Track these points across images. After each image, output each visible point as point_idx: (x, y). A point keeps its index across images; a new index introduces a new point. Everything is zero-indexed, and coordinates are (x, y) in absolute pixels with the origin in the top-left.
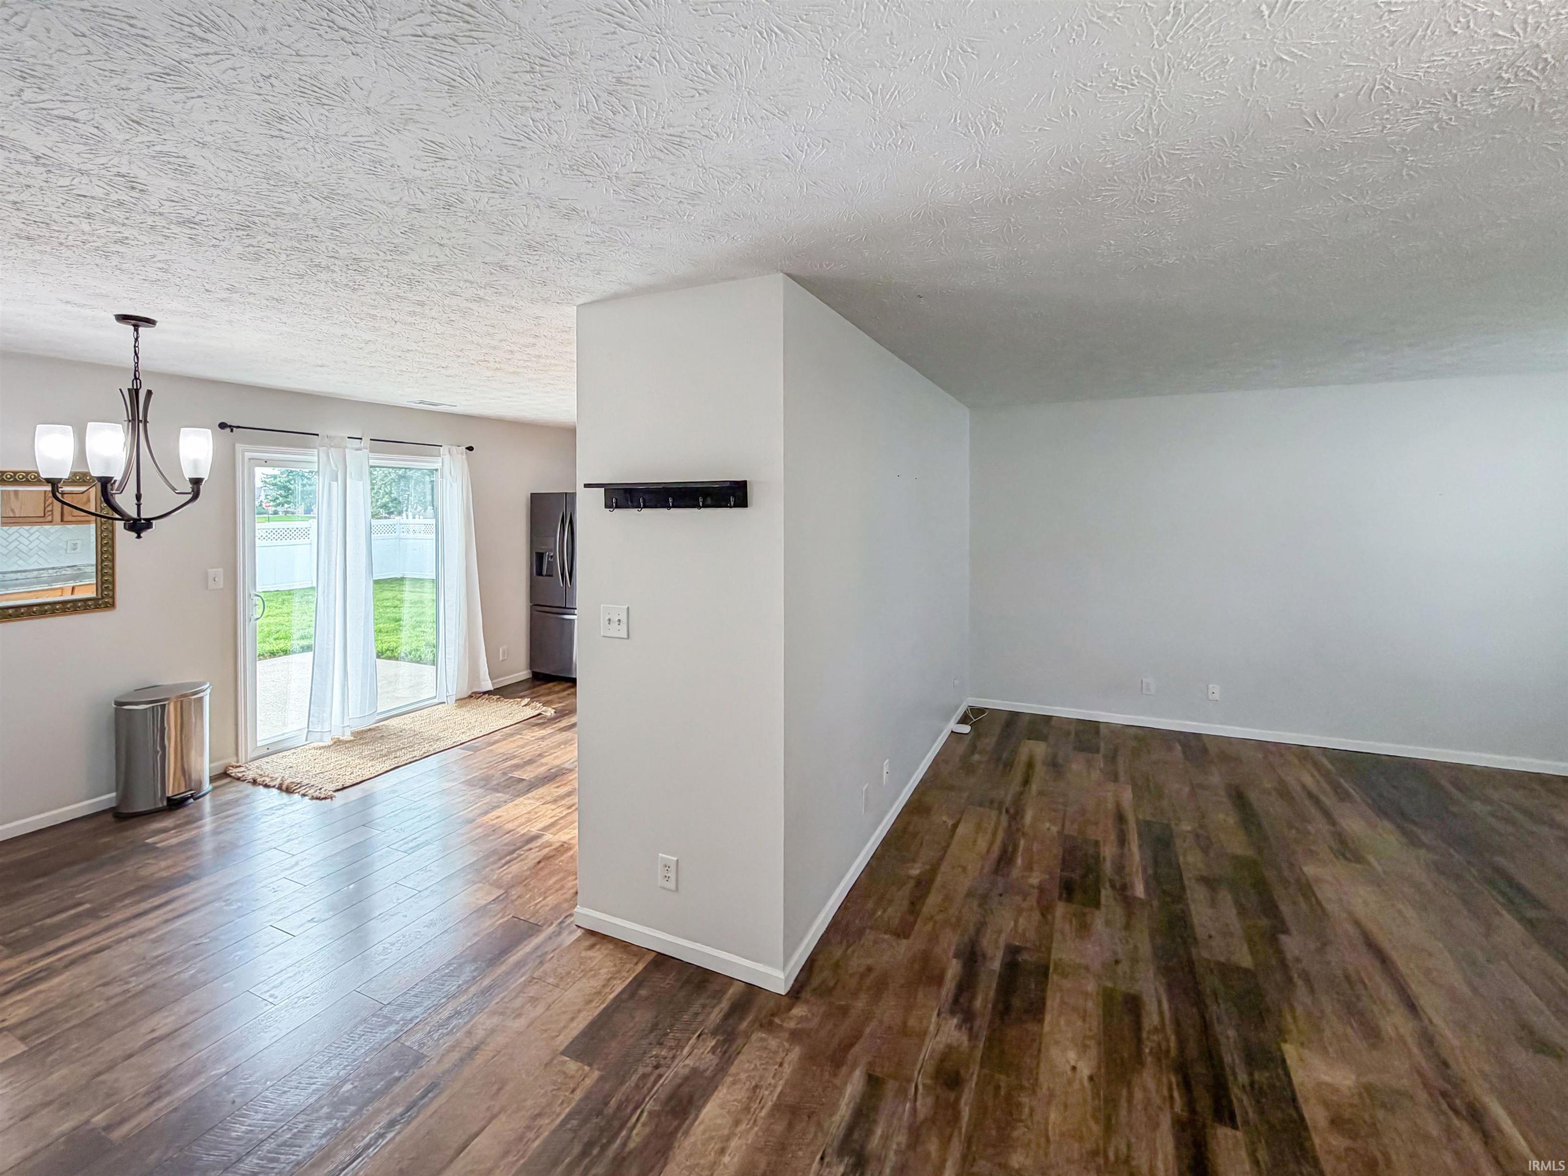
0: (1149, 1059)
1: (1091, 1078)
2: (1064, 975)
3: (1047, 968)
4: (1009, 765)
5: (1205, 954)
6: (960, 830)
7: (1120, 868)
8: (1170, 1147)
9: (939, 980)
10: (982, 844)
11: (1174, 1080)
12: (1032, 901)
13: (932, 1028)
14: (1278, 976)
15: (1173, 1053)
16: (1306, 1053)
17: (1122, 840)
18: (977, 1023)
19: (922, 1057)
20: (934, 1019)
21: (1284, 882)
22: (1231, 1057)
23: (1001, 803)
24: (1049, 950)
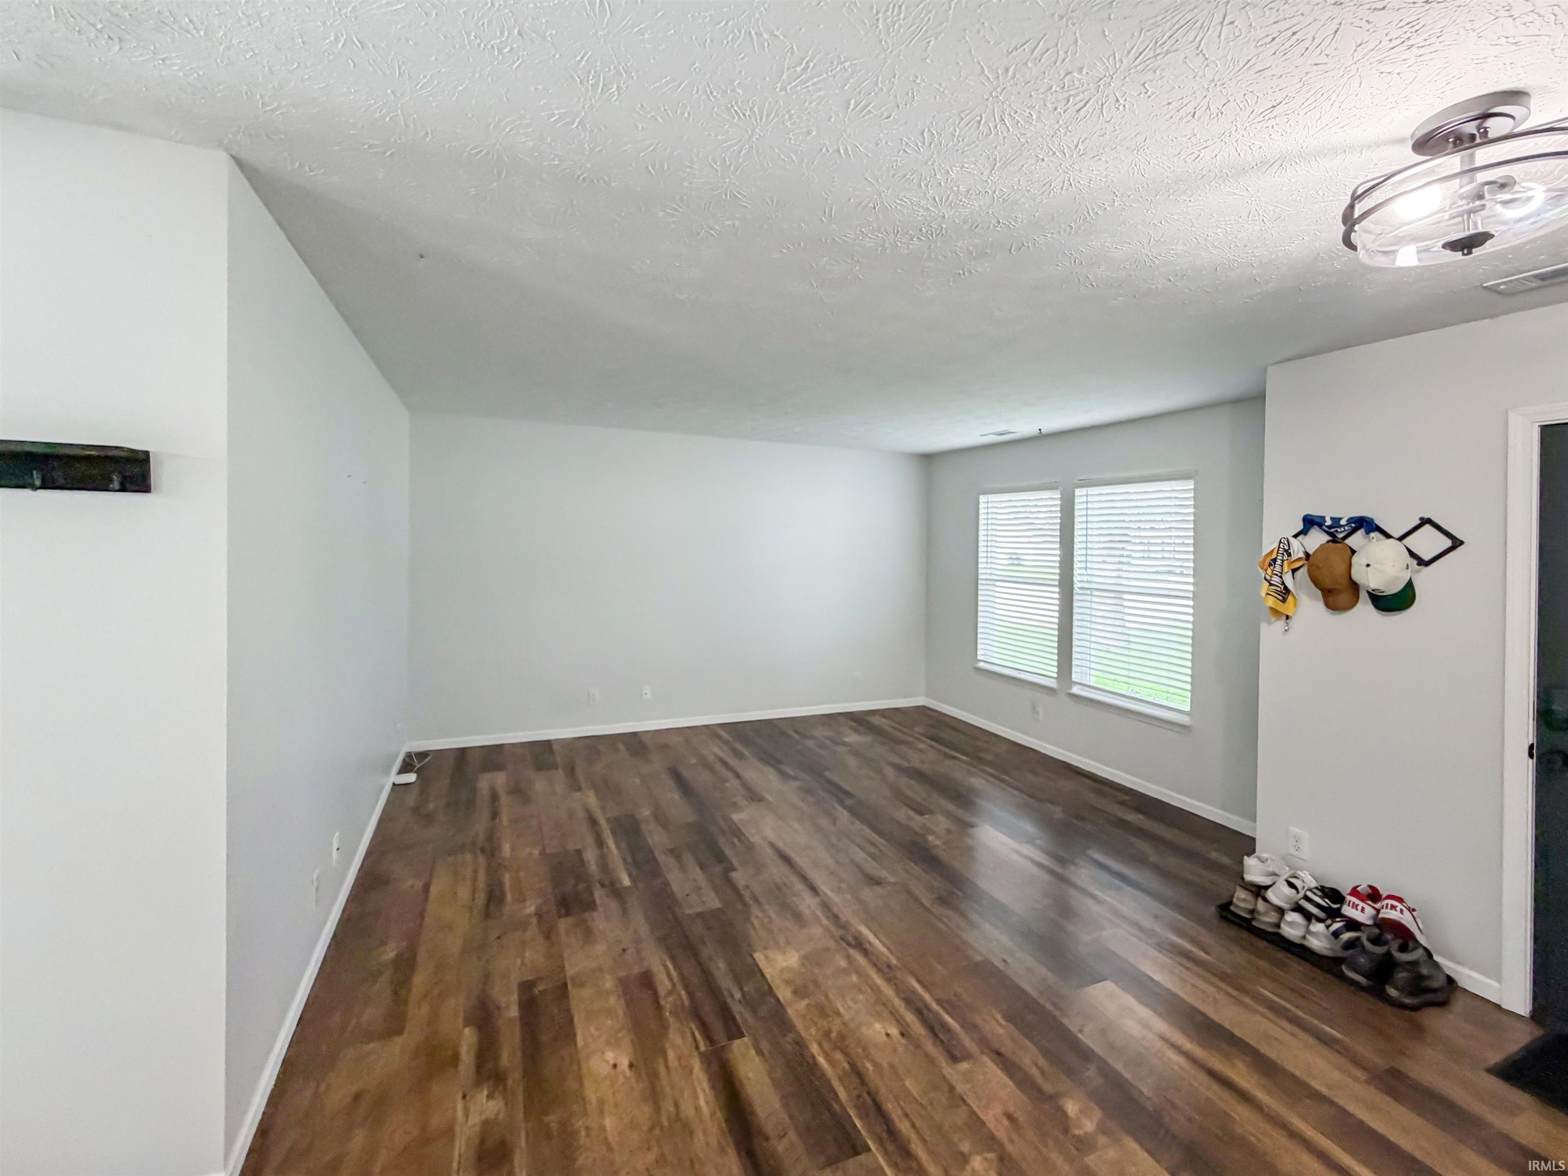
0: (671, 1020)
1: (631, 1066)
2: (582, 985)
3: (566, 985)
4: (471, 803)
5: (689, 911)
6: (433, 890)
7: (604, 867)
8: (706, 1085)
9: (455, 1059)
10: (464, 893)
11: (693, 1026)
12: (533, 931)
13: (460, 1114)
14: (739, 906)
15: (687, 1003)
16: (770, 953)
17: (600, 843)
18: (510, 1083)
19: (456, 1153)
20: (460, 1105)
21: (723, 832)
22: (725, 982)
23: (474, 843)
24: (562, 968)
